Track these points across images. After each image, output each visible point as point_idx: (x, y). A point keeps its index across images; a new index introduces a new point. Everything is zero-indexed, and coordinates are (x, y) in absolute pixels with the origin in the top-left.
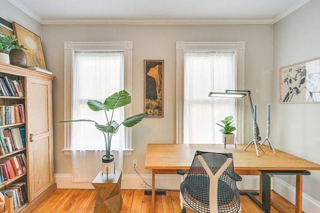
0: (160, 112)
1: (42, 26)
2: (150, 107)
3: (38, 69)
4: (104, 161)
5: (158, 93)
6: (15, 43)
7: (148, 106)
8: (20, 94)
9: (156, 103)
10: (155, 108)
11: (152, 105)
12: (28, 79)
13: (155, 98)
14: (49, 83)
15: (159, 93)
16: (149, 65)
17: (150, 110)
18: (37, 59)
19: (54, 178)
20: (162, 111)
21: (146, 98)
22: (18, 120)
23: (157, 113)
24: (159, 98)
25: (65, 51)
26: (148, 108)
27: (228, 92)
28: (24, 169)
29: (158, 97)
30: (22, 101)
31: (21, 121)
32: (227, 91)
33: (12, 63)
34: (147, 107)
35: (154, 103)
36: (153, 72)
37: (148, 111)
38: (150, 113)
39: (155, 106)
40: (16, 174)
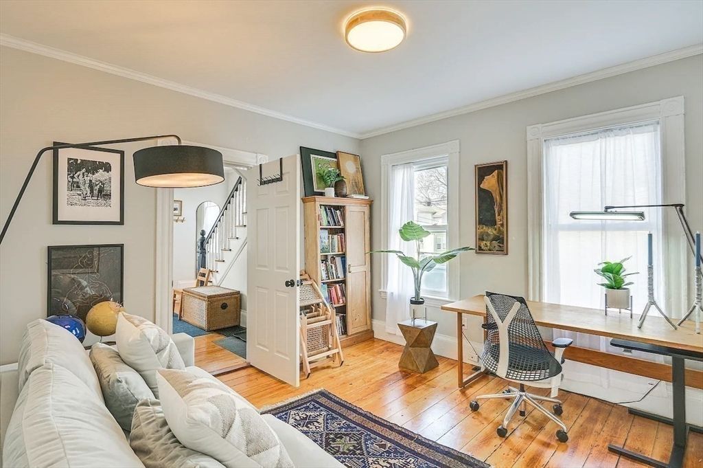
0: (501, 245)
1: (361, 142)
2: (485, 237)
3: (355, 196)
4: (412, 302)
5: (497, 215)
6: (338, 175)
7: (483, 235)
8: (342, 223)
9: (494, 232)
10: (494, 240)
11: (488, 235)
12: (347, 208)
13: (493, 223)
14: (367, 210)
15: (499, 215)
16: (483, 171)
17: (485, 242)
18: (356, 183)
19: (371, 324)
20: (503, 244)
21: (479, 224)
22: (340, 250)
23: (497, 248)
24: (499, 223)
25: (382, 167)
26: (481, 239)
27: (609, 210)
28: (344, 298)
29: (497, 220)
30: (343, 230)
31: (342, 251)
32: (607, 208)
33: (337, 195)
34: (481, 237)
35: (491, 231)
36: (490, 182)
37: (483, 244)
38: (486, 248)
39: (492, 237)
40: (339, 301)
